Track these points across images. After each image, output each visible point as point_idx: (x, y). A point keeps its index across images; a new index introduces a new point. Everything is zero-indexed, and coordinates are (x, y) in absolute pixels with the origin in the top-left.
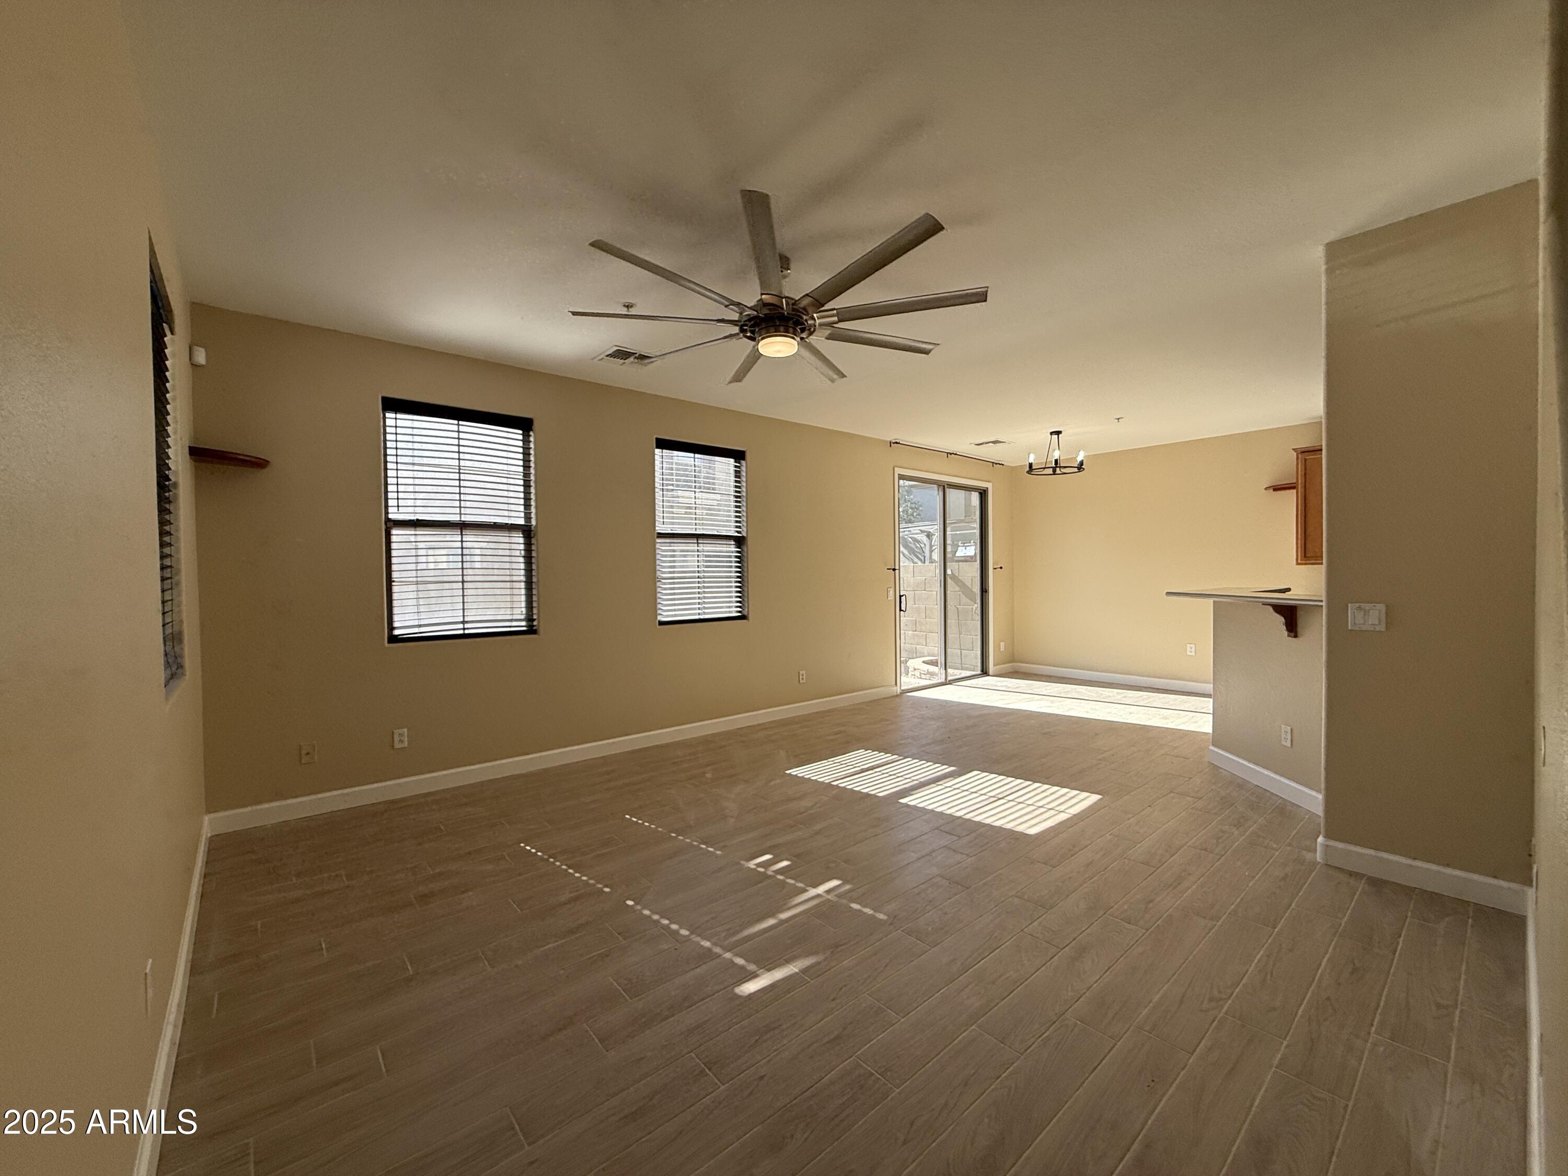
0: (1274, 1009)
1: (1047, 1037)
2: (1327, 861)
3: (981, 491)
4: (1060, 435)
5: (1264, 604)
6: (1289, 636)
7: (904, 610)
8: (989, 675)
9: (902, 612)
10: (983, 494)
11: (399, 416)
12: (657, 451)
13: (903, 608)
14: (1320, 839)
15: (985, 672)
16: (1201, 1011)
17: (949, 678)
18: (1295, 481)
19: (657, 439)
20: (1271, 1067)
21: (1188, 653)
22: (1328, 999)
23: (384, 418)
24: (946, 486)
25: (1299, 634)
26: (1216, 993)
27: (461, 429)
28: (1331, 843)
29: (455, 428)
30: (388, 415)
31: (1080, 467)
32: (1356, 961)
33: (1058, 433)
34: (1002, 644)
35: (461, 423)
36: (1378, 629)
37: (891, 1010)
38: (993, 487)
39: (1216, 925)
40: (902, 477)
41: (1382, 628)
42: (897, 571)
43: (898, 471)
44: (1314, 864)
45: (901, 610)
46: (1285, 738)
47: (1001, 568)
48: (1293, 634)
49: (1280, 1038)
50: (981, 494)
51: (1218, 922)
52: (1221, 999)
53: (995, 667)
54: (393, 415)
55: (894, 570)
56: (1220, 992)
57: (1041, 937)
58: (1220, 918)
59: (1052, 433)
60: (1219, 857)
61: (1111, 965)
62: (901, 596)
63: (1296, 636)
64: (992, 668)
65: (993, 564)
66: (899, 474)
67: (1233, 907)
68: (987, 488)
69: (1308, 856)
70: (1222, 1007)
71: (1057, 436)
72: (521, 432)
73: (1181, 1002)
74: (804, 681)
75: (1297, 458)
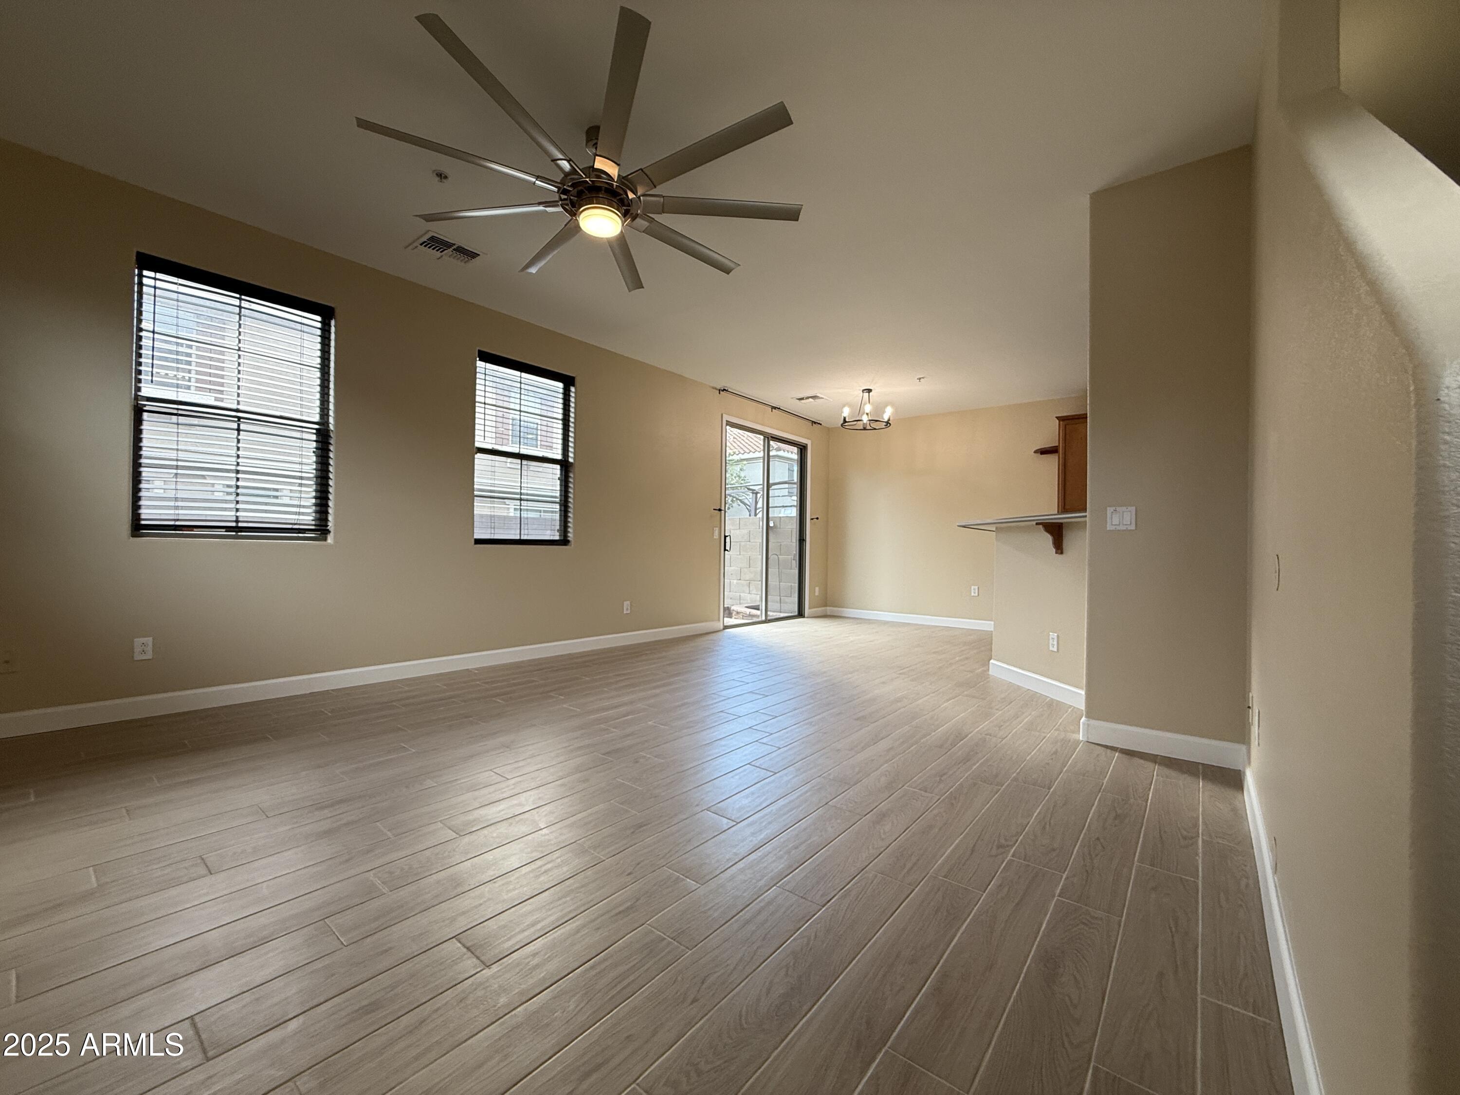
0: (1054, 850)
1: (848, 889)
2: (1088, 738)
3: (802, 447)
4: (870, 393)
5: (1037, 524)
6: (1056, 553)
7: (729, 549)
8: (804, 617)
9: (726, 552)
10: (802, 449)
11: (159, 276)
12: (480, 364)
13: (728, 548)
14: (1083, 719)
15: (801, 614)
16: (992, 856)
17: (769, 618)
18: (1057, 445)
19: (479, 351)
20: (1054, 896)
21: (973, 594)
22: (1098, 839)
23: (141, 276)
24: (770, 438)
25: (1064, 551)
26: (1003, 841)
27: (244, 304)
28: (1093, 722)
29: (237, 302)
30: (145, 273)
31: (888, 423)
32: (1117, 809)
33: (869, 391)
34: (817, 589)
35: (243, 297)
36: (1129, 528)
37: (690, 879)
38: (812, 444)
39: (1000, 789)
40: (729, 423)
41: (1133, 527)
42: (723, 512)
43: (726, 418)
44: (1078, 742)
45: (725, 550)
46: (1052, 644)
47: (817, 518)
48: (1060, 551)
49: (1060, 872)
50: (801, 449)
51: (1002, 786)
52: (1008, 846)
53: (810, 610)
54: (152, 274)
55: (720, 510)
56: (1006, 840)
57: (845, 808)
58: (1003, 784)
59: (863, 391)
60: (1000, 740)
61: (909, 825)
62: (725, 537)
63: (1062, 553)
64: (807, 611)
65: (811, 515)
66: (727, 421)
67: (1015, 774)
68: (807, 445)
69: (1075, 736)
70: (1009, 851)
71: (867, 394)
72: (319, 318)
73: (973, 851)
74: (629, 612)
75: (1059, 424)
